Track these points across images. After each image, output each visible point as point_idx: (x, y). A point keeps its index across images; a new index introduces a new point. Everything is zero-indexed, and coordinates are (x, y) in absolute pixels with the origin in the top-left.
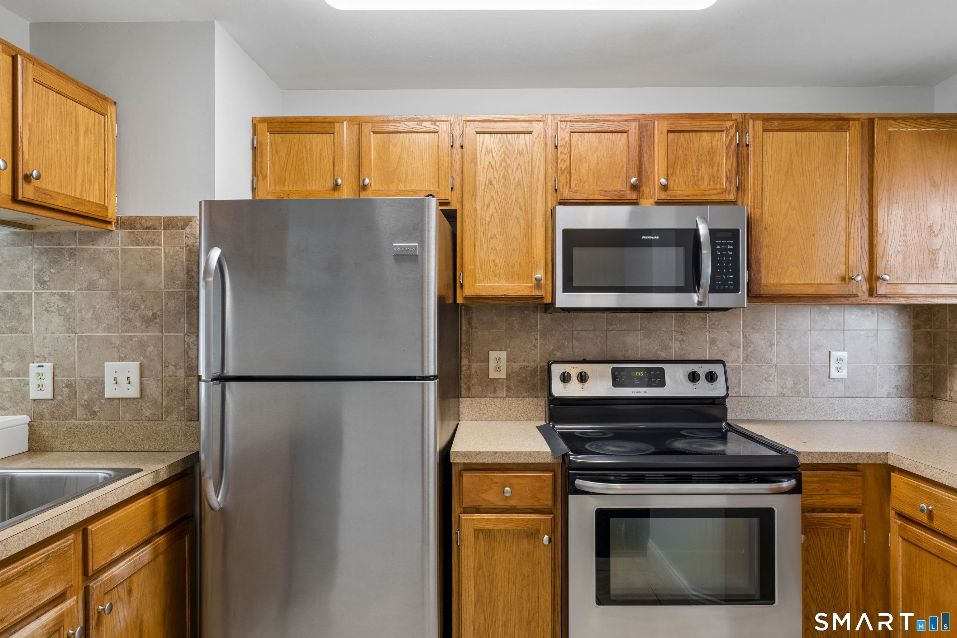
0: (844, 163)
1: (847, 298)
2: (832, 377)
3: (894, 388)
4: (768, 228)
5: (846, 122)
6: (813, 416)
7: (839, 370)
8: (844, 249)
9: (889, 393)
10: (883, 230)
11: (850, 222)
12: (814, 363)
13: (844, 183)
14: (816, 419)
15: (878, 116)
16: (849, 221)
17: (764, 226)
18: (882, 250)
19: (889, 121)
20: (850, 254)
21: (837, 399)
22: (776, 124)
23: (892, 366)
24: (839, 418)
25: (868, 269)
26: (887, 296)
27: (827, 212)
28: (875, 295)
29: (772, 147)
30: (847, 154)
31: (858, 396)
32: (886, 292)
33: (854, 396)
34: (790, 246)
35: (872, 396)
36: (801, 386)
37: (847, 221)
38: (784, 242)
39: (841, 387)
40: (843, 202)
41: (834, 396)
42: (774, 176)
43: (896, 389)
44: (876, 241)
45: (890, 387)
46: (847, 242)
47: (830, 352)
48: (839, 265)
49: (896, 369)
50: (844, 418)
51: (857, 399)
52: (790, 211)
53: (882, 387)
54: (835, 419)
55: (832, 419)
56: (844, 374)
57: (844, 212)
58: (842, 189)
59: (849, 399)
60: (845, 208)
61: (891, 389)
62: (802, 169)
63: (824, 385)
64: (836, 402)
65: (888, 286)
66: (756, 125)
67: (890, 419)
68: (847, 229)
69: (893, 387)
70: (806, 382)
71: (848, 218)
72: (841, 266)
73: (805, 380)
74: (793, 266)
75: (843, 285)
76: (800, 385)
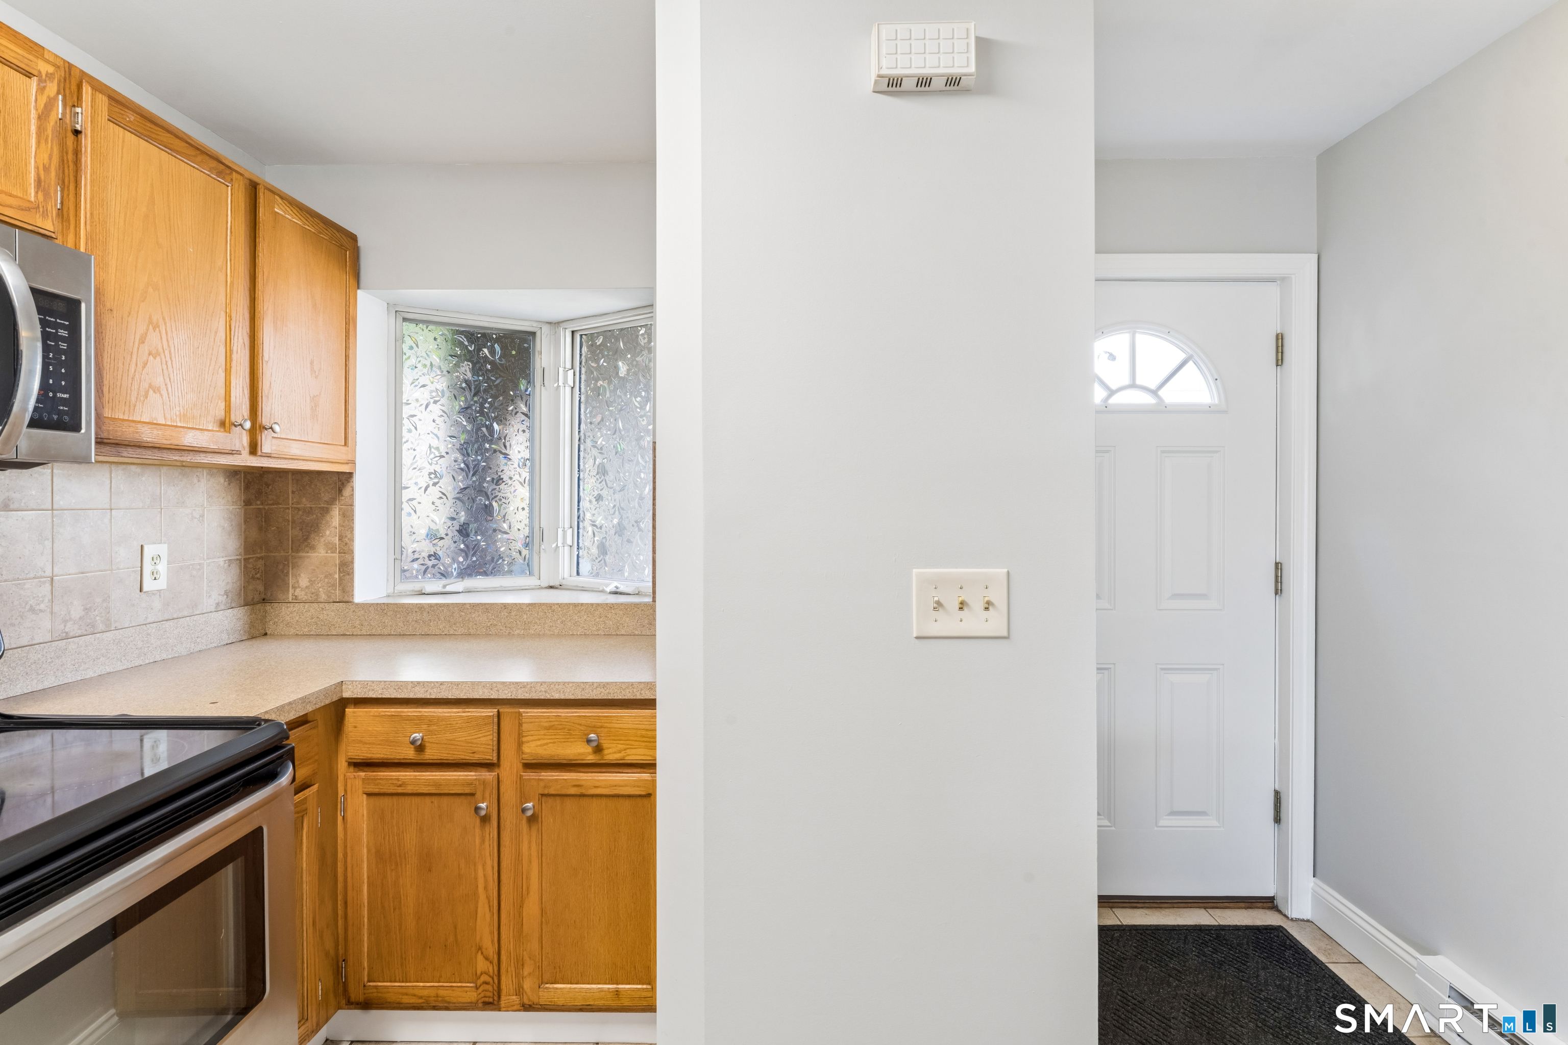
0: (224, 237)
1: (224, 456)
2: (145, 589)
3: (223, 595)
4: (115, 311)
5: (228, 171)
6: (119, 663)
7: (155, 575)
8: (223, 374)
9: (218, 604)
10: (269, 357)
11: (232, 334)
12: (118, 569)
13: (224, 268)
14: (125, 667)
15: (265, 184)
16: (230, 331)
17: (108, 305)
18: (268, 386)
19: (276, 196)
20: (232, 385)
21: (154, 625)
22: (132, 118)
23: (221, 561)
24: (158, 658)
25: (248, 412)
26: (272, 455)
27: (203, 308)
28: (259, 453)
29: (122, 157)
30: (227, 222)
31: (180, 616)
32: (272, 450)
33: (175, 616)
34: (149, 355)
35: (198, 613)
36: (96, 612)
37: (228, 334)
38: (141, 345)
39: (157, 604)
40: (222, 298)
41: (148, 621)
42: (126, 214)
43: (225, 596)
44: (261, 371)
45: (219, 595)
46: (228, 364)
47: (142, 546)
48: (217, 401)
49: (226, 565)
50: (164, 656)
51: (182, 620)
52: (150, 290)
53: (210, 596)
54: (152, 661)
55: (147, 662)
56: (162, 584)
57: (223, 314)
58: (222, 277)
59: (171, 623)
60: (224, 309)
61: (220, 597)
62: (169, 220)
63: (133, 605)
64: (154, 630)
65: (274, 441)
66: (97, 101)
67: (222, 643)
68: (228, 344)
69: (223, 593)
70: (105, 605)
71: (230, 326)
72: (220, 402)
73: (104, 601)
74: (154, 392)
75: (221, 435)
76: (95, 610)
